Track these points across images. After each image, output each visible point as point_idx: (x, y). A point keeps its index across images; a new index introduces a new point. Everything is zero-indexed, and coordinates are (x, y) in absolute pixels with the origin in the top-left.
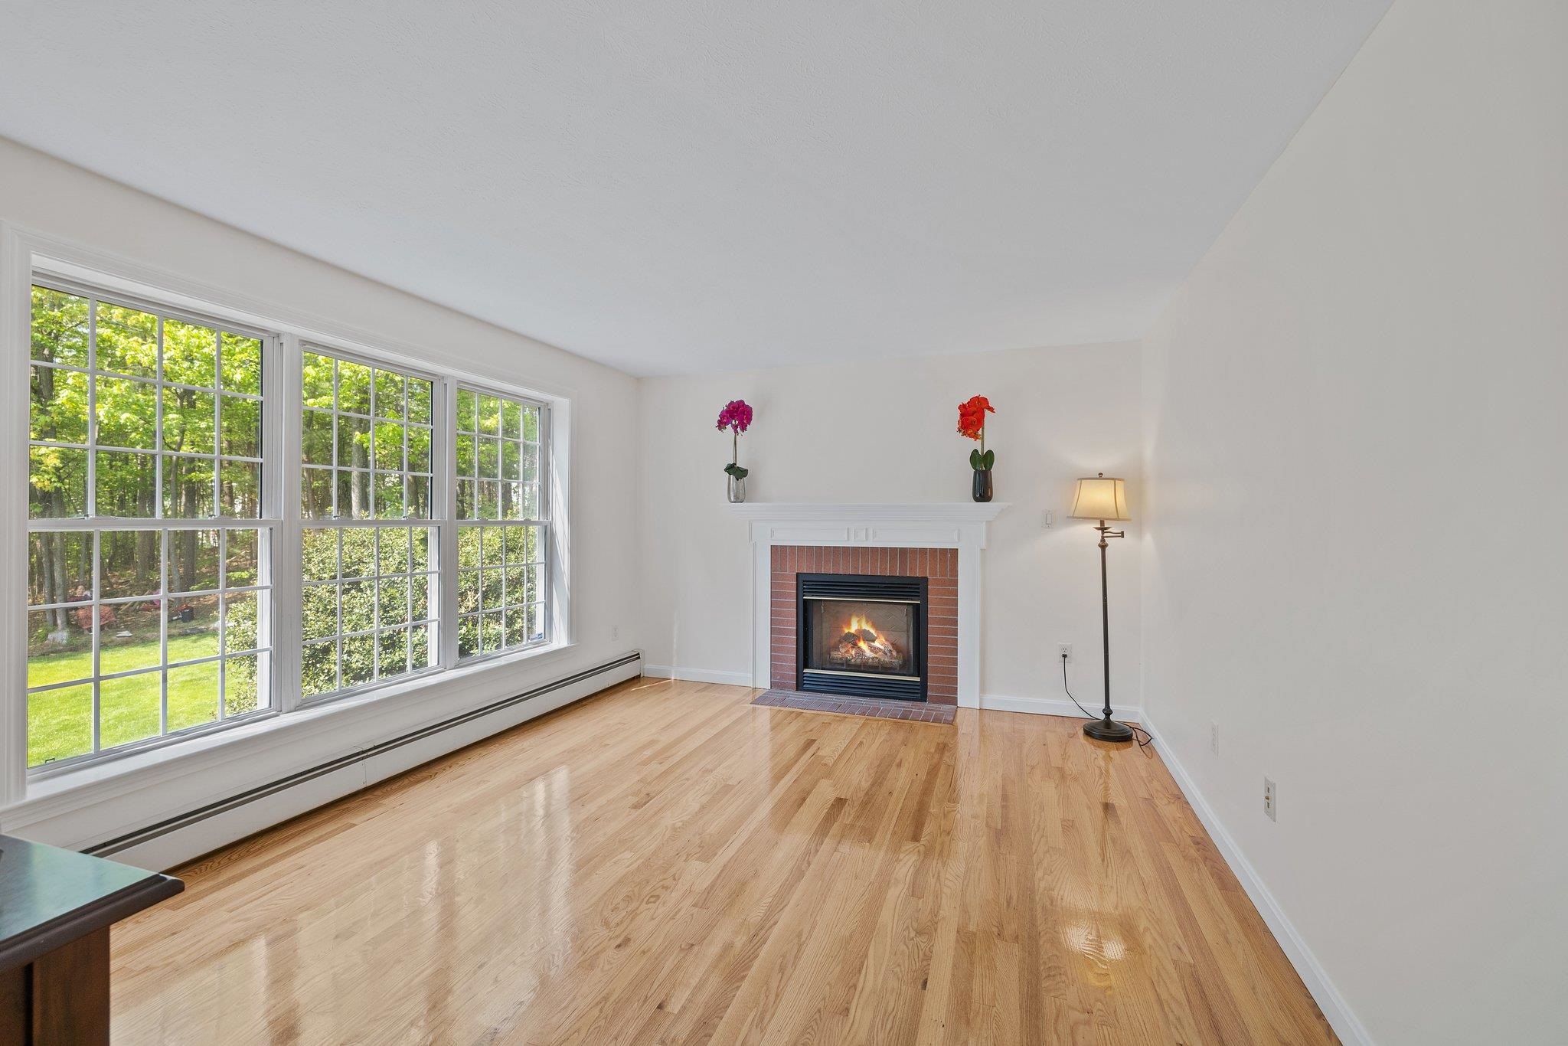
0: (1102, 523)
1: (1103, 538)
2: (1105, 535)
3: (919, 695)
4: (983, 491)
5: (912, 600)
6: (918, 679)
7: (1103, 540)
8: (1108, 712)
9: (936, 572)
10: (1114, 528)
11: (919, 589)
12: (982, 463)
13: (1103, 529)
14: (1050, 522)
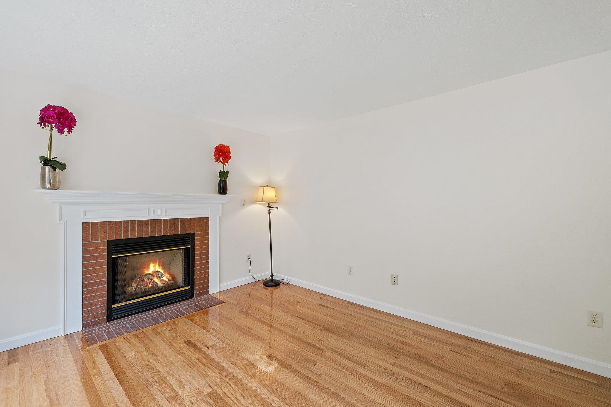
0: (269, 204)
1: (269, 209)
2: (270, 208)
3: (190, 295)
4: (223, 189)
5: (186, 246)
6: (189, 287)
7: (269, 211)
8: (272, 275)
9: (199, 230)
10: (273, 205)
11: (190, 239)
12: (223, 176)
13: (269, 206)
14: (244, 204)
